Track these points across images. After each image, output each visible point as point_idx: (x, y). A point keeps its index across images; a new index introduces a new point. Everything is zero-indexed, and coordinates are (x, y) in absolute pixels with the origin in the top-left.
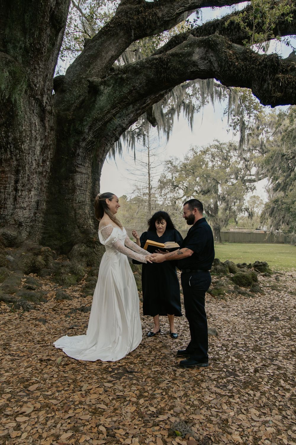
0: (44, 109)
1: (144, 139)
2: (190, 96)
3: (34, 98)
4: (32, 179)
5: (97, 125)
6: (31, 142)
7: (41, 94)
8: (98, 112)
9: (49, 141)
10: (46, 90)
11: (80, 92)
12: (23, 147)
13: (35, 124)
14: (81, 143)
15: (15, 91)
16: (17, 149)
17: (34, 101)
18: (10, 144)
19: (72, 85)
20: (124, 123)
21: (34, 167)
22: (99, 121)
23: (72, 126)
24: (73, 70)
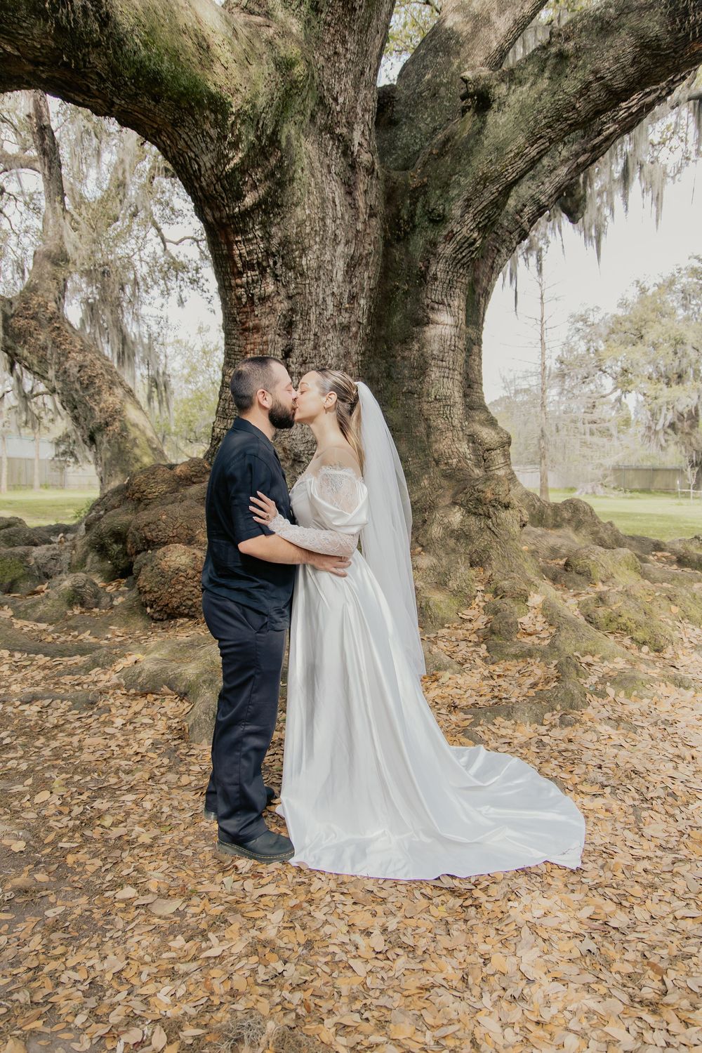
0: (354, 161)
1: (539, 260)
2: (653, 146)
3: (331, 132)
4: (324, 344)
5: (486, 195)
6: (324, 248)
7: (348, 122)
8: (490, 158)
9: (366, 245)
10: (359, 110)
11: (435, 121)
12: (304, 262)
13: (334, 202)
14: (442, 246)
15: (289, 114)
16: (291, 268)
17: (331, 143)
18: (274, 256)
19: (416, 104)
20: (542, 193)
21: (330, 312)
22: (492, 182)
23: (419, 205)
24: (416, 67)
